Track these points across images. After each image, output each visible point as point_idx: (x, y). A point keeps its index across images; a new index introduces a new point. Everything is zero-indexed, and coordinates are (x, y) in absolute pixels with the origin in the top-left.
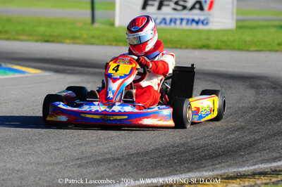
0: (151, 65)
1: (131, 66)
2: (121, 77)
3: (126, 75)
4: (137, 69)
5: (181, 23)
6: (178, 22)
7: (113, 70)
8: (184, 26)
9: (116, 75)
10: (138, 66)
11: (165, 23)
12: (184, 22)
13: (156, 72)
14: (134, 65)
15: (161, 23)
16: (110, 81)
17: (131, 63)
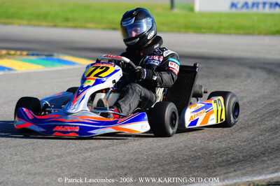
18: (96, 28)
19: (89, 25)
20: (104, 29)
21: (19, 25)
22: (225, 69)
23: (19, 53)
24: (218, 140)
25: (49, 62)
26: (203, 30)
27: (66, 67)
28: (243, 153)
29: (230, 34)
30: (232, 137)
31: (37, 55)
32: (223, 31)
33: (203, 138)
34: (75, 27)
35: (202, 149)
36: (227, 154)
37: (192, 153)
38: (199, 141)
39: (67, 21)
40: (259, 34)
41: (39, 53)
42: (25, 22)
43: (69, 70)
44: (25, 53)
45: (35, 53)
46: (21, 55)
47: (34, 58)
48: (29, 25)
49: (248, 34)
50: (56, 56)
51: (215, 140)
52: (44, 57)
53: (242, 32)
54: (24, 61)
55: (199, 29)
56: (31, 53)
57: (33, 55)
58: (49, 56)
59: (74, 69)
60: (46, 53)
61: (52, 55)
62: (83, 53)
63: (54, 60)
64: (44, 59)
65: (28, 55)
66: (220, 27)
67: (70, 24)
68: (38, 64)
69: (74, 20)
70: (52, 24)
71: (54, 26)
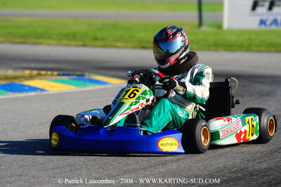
11: (277, 24)
15: (272, 24)
18: (125, 47)
19: (119, 44)
20: (134, 48)
21: (49, 45)
22: (259, 87)
23: (49, 73)
24: (258, 161)
25: (80, 82)
26: (234, 48)
27: (97, 87)
29: (261, 51)
31: (68, 75)
32: (254, 48)
34: (104, 46)
35: (242, 170)
38: (238, 161)
39: (96, 41)
41: (71, 73)
42: (54, 42)
43: (101, 89)
44: (56, 73)
45: (66, 73)
46: (52, 75)
47: (65, 78)
48: (58, 45)
50: (87, 76)
51: (255, 160)
52: (75, 77)
55: (229, 47)
56: (62, 73)
57: (64, 75)
58: (81, 76)
59: (106, 89)
60: (78, 73)
61: (83, 75)
62: (114, 73)
63: (85, 80)
64: (75, 79)
65: (59, 75)
66: (250, 45)
67: (99, 43)
68: (70, 84)
69: (103, 39)
70: (81, 43)
71: (84, 45)
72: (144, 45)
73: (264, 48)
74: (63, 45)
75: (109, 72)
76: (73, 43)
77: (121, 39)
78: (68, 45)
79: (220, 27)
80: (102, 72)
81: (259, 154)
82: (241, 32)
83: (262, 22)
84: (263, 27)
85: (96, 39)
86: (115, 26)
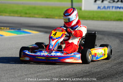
0: (73, 33)
1: (62, 33)
2: (57, 38)
3: (59, 37)
4: (65, 34)
5: (112, 8)
6: (111, 8)
7: (53, 35)
8: (114, 10)
9: (54, 37)
10: (66, 33)
11: (105, 8)
12: (114, 8)
13: (76, 36)
14: (64, 32)
15: (103, 8)
16: (51, 40)
17: (62, 32)
18: (39, 17)
19: (36, 16)
20: (43, 18)
25: (19, 33)
26: (86, 19)
27: (26, 35)
28: (107, 74)
29: (98, 20)
30: (102, 66)
31: (14, 29)
32: (95, 19)
33: (89, 67)
34: (30, 17)
35: (89, 72)
36: (100, 74)
37: (84, 74)
38: (87, 68)
39: (26, 14)
40: (111, 20)
43: (28, 36)
44: (8, 28)
45: (13, 28)
47: (12, 30)
49: (106, 20)
50: (22, 30)
52: (17, 30)
53: (103, 19)
54: (8, 32)
55: (84, 18)
56: (11, 28)
57: (12, 29)
58: (19, 30)
59: (30, 35)
60: (18, 28)
61: (20, 29)
62: (34, 29)
63: (21, 32)
65: (9, 29)
66: (94, 17)
67: (28, 15)
68: (14, 33)
69: (29, 14)
70: (19, 15)
71: (21, 16)
72: (47, 16)
73: (99, 19)
74: (12, 16)
75: (32, 28)
76: (16, 15)
77: (37, 14)
78: (14, 16)
79: (81, 9)
80: (29, 28)
81: (97, 65)
82: (90, 12)
83: (99, 8)
84: (99, 10)
85: (26, 13)
86: (35, 8)
